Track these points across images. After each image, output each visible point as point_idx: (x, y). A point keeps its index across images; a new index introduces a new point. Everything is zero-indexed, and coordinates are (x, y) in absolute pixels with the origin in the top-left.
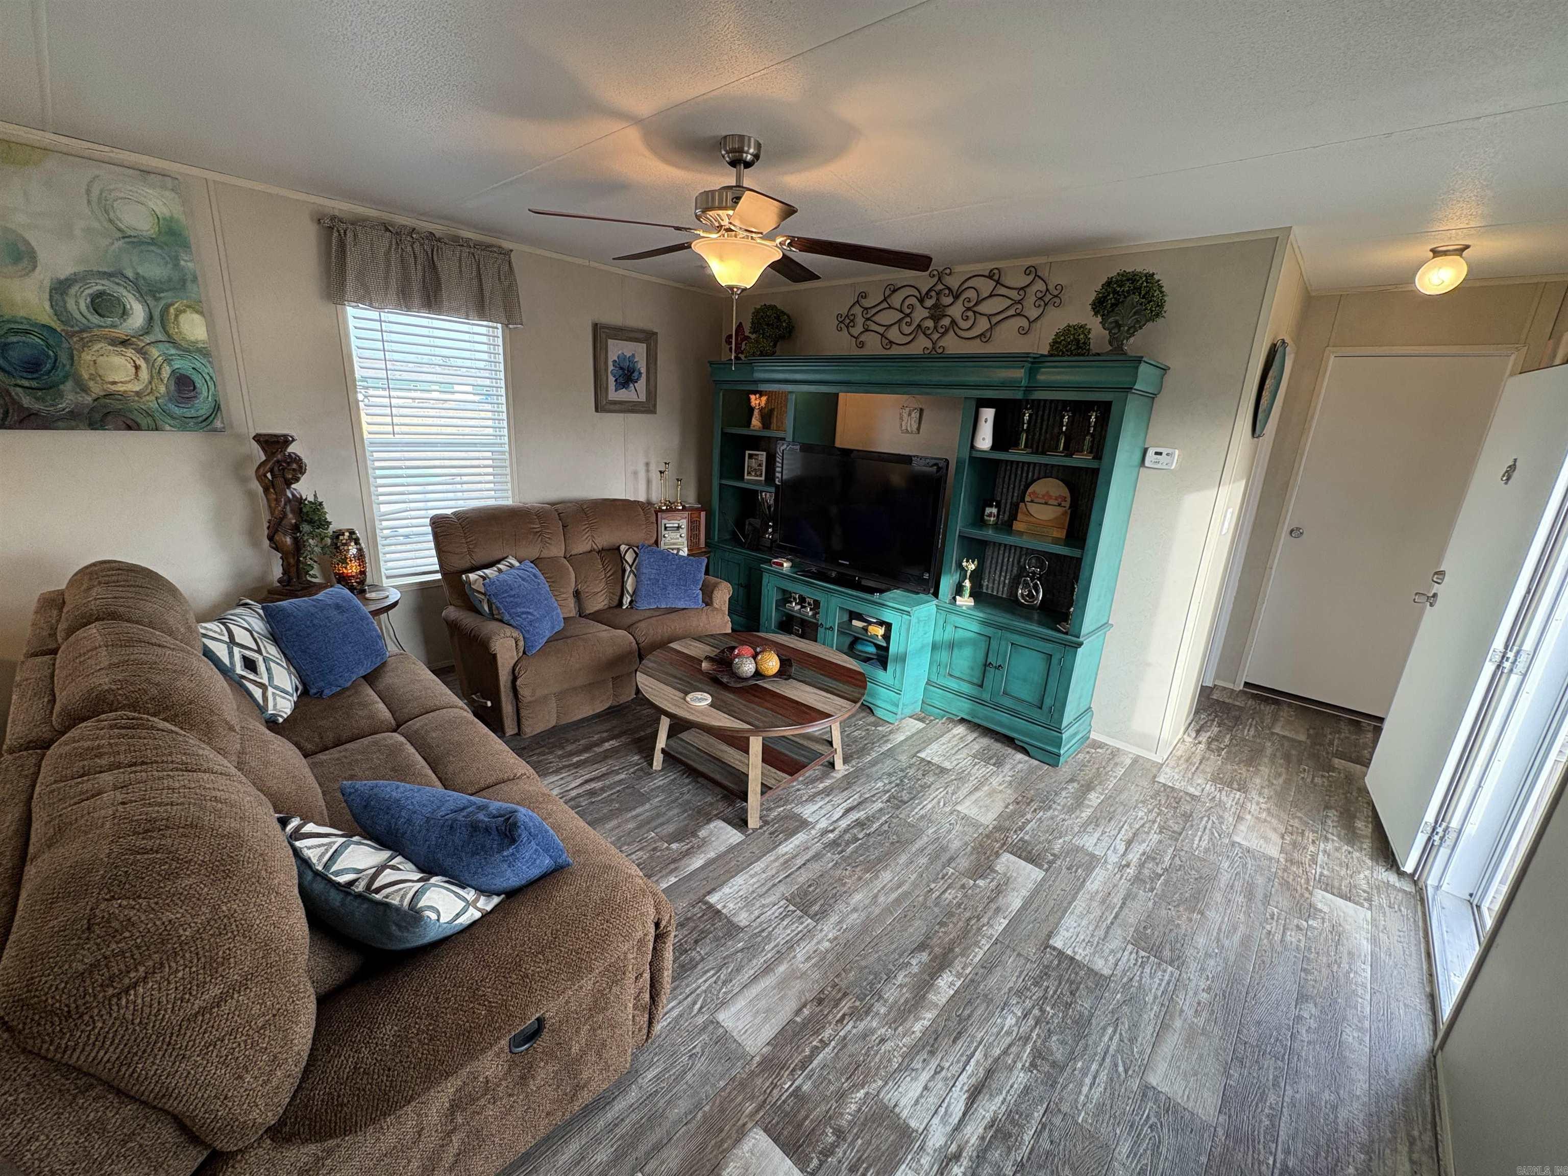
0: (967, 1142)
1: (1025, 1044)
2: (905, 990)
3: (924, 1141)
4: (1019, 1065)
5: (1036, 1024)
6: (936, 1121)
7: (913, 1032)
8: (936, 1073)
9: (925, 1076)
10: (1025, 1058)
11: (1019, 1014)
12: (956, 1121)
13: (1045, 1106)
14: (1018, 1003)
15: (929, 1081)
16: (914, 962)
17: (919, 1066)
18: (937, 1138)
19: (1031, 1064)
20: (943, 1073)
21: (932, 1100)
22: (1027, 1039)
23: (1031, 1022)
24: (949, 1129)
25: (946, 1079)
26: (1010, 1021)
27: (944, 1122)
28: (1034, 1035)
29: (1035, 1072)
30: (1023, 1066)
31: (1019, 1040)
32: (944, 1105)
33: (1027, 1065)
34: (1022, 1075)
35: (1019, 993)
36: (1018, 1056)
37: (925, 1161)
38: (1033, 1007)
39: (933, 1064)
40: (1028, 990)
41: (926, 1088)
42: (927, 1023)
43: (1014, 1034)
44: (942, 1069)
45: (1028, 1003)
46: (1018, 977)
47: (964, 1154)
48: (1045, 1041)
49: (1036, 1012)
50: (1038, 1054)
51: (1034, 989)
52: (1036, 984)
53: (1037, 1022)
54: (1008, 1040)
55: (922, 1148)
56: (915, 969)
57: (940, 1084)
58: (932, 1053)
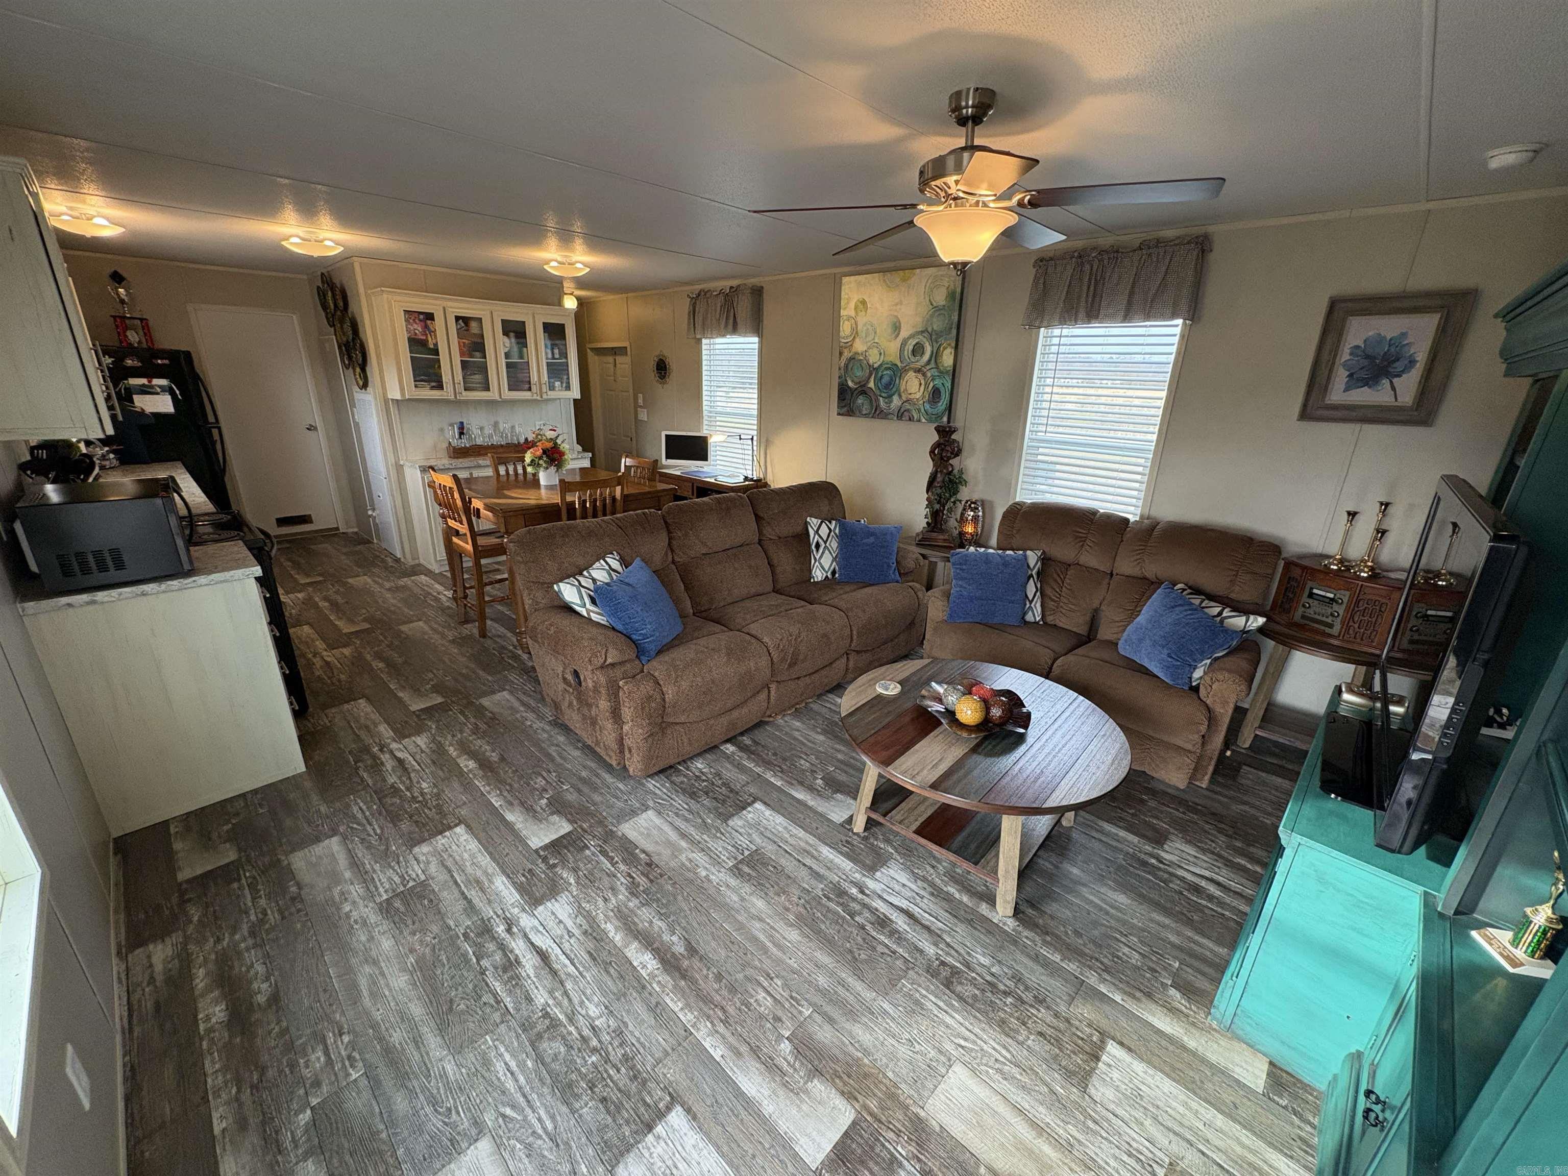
0: (514, 940)
1: (567, 1015)
2: (646, 924)
3: (527, 912)
4: (551, 1002)
5: (582, 1036)
6: (536, 923)
7: (606, 923)
8: (569, 931)
9: (570, 924)
10: (555, 1009)
11: (597, 1023)
12: (530, 937)
13: (511, 1010)
14: (609, 1027)
15: (565, 926)
16: (675, 938)
17: (578, 921)
18: (526, 921)
19: (547, 1013)
20: (567, 937)
21: (551, 924)
22: (571, 1020)
23: (586, 1032)
24: (527, 930)
25: (562, 937)
26: (593, 1011)
27: (534, 928)
28: (572, 1029)
29: (540, 1014)
30: (549, 1005)
31: (572, 1011)
32: (544, 931)
33: (548, 1009)
34: (542, 1001)
35: (619, 1033)
36: (559, 1004)
37: (516, 911)
38: (600, 1041)
39: (576, 932)
40: (621, 1045)
41: (561, 922)
42: (611, 935)
43: (579, 1009)
44: (570, 937)
45: (606, 1038)
46: (638, 1040)
47: (508, 936)
48: (563, 1038)
49: (594, 1043)
50: (554, 1024)
51: (620, 1052)
52: (626, 1058)
53: (584, 1039)
54: (576, 1001)
55: (524, 910)
56: (666, 937)
57: (559, 932)
58: (585, 933)
